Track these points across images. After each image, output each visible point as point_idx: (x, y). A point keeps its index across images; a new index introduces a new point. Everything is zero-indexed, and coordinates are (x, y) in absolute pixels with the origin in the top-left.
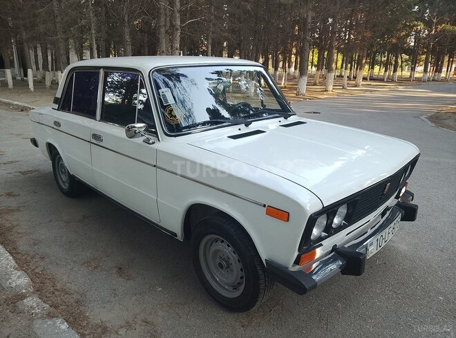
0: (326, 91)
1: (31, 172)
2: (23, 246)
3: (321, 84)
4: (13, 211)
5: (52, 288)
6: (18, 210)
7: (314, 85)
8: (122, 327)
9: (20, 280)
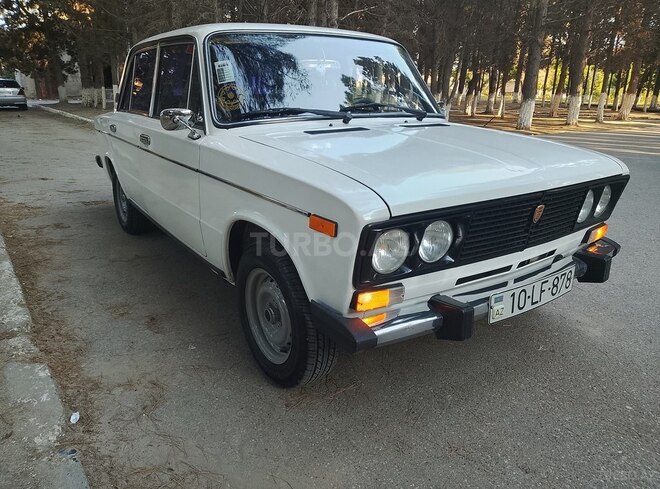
0: (567, 124)
1: (96, 203)
2: (44, 282)
3: (562, 116)
4: (54, 243)
5: (55, 332)
6: (60, 243)
7: (550, 117)
8: (119, 385)
9: (18, 316)
